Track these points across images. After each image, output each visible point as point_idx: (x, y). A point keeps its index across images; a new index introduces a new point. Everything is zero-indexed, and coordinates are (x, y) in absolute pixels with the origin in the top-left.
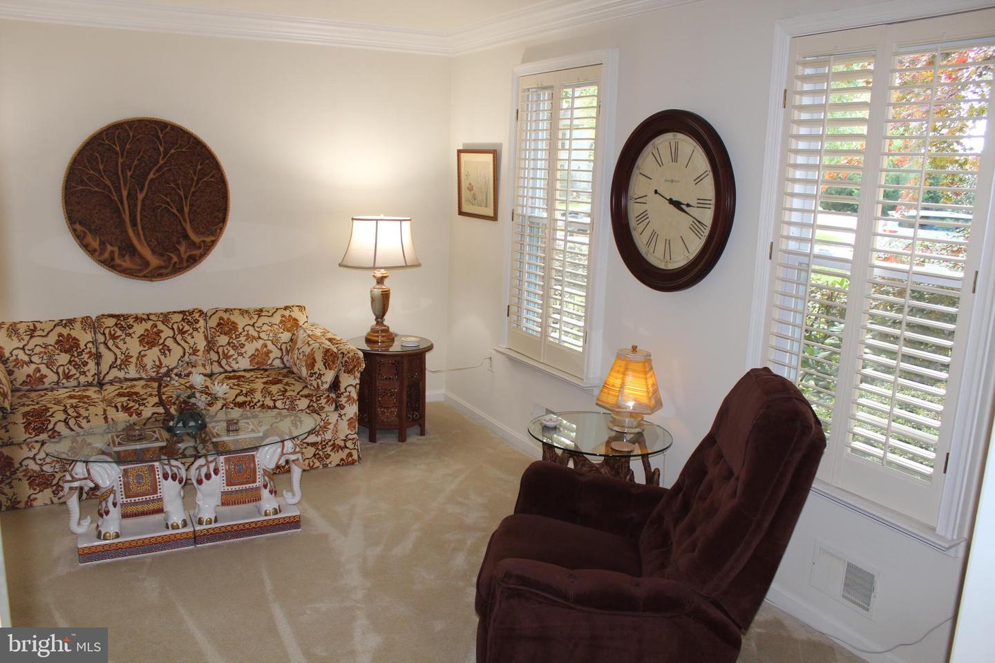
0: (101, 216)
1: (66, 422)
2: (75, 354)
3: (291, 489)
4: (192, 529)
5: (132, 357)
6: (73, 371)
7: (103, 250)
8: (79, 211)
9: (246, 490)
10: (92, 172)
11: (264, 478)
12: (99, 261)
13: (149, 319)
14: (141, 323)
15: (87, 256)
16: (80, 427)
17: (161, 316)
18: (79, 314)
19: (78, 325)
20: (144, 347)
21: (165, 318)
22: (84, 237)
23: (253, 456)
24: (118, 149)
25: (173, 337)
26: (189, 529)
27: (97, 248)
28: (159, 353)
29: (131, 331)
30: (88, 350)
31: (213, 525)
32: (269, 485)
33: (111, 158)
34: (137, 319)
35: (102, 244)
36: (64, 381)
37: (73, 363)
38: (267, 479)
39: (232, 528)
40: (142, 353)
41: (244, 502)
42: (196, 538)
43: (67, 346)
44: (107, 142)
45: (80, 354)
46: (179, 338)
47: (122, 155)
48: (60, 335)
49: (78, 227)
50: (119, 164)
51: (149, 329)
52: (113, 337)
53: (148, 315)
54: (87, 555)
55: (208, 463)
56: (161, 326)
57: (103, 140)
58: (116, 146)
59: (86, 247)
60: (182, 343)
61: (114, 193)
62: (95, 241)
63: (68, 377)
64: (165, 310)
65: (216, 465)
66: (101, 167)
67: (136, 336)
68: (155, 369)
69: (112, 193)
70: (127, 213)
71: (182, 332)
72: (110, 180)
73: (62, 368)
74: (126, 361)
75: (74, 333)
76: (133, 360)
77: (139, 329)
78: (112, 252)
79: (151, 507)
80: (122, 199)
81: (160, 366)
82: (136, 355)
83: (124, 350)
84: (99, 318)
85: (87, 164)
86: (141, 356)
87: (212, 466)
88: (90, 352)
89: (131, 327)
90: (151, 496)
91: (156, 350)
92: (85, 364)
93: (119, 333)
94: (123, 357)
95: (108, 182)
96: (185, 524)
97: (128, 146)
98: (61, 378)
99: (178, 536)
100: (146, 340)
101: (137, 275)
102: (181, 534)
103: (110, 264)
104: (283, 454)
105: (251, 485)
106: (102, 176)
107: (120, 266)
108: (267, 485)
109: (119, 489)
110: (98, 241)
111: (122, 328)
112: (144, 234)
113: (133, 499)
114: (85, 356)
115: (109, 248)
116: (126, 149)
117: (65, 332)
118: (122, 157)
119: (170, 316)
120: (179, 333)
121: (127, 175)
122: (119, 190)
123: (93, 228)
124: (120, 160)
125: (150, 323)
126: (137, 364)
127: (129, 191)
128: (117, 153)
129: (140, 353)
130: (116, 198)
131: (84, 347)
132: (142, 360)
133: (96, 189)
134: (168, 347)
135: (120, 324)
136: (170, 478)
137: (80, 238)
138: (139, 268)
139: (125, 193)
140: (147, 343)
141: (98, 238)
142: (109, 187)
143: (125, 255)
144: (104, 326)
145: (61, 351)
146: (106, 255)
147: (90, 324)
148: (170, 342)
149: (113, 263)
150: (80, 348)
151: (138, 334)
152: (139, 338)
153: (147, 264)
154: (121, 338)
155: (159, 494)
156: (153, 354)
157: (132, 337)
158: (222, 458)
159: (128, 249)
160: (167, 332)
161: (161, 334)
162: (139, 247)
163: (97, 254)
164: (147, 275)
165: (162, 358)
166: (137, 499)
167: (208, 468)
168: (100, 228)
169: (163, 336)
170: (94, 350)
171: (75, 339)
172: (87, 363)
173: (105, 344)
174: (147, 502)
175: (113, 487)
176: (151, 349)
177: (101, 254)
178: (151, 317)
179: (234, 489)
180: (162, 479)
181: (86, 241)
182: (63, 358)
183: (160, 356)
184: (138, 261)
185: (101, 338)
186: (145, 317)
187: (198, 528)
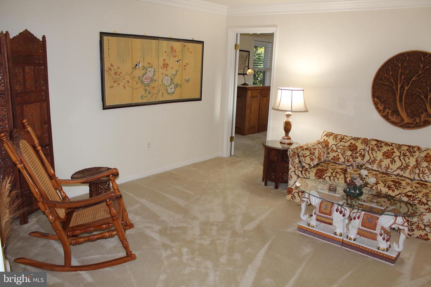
0: (387, 96)
1: (330, 177)
2: (354, 152)
3: (398, 243)
4: (342, 239)
5: (377, 160)
6: (351, 160)
7: (384, 111)
8: (378, 92)
9: (370, 232)
10: (386, 75)
11: (381, 231)
12: (382, 115)
13: (392, 145)
14: (387, 146)
15: (377, 112)
16: (334, 181)
17: (398, 145)
18: (363, 136)
19: (360, 141)
20: (384, 157)
21: (399, 147)
22: (378, 104)
23: (378, 218)
24: (400, 65)
25: (399, 156)
26: (341, 238)
27: (382, 109)
28: (390, 162)
29: (381, 149)
30: (360, 152)
31: (352, 241)
32: (383, 235)
33: (396, 69)
34: (387, 144)
35: (385, 108)
36: (347, 162)
37: (352, 156)
38: (383, 232)
39: (360, 247)
40: (382, 160)
41: (368, 238)
42: (343, 243)
43: (352, 149)
44: (396, 62)
45: (356, 153)
46: (402, 158)
47: (402, 68)
48: (351, 143)
49: (375, 99)
50: (399, 73)
51: (389, 150)
52: (372, 150)
53: (392, 144)
54: (300, 229)
55: (358, 212)
56: (395, 150)
57: (394, 61)
58: (399, 64)
59: (377, 108)
60: (403, 160)
61: (394, 85)
62: (381, 106)
63: (348, 161)
64: (401, 143)
65: (360, 215)
66: (391, 73)
67: (382, 152)
68: (385, 169)
69: (393, 86)
70: (399, 95)
71: (404, 155)
72: (394, 80)
73: (347, 157)
74: (374, 161)
75: (357, 144)
76: (377, 162)
77: (385, 149)
78: (388, 113)
79: (328, 221)
80: (398, 89)
81: (388, 168)
82: (379, 160)
83: (374, 156)
84: (370, 140)
85: (385, 72)
86: (381, 161)
87: (358, 214)
88: (361, 153)
89: (382, 147)
90: (328, 216)
91: (388, 160)
92: (357, 158)
93: (376, 148)
94: (373, 159)
95: (392, 81)
96: (341, 235)
97: (405, 64)
98: (346, 161)
99: (335, 239)
100: (386, 155)
101: (398, 125)
102: (337, 238)
103: (386, 117)
104: (395, 223)
105: (372, 231)
106: (390, 77)
107: (390, 119)
108: (382, 234)
109: (318, 207)
110: (383, 107)
111: (378, 147)
112: (405, 106)
113: (321, 214)
114: (358, 155)
115: (387, 110)
116: (404, 66)
117: (354, 142)
118: (401, 69)
119: (402, 146)
120: (403, 155)
121: (402, 77)
122: (397, 84)
123: (382, 100)
124: (400, 71)
125: (392, 147)
126: (378, 164)
127: (402, 85)
128: (399, 67)
129: (381, 159)
130: (395, 88)
131: (359, 151)
132: (381, 163)
133: (387, 83)
134: (395, 160)
135: (377, 144)
136: (339, 212)
137: (376, 104)
138: (399, 122)
139: (399, 86)
140: (386, 156)
141: (383, 105)
142: (393, 83)
143: (394, 115)
144: (371, 144)
145: (349, 150)
146: (385, 113)
147: (365, 141)
148: (397, 159)
149: (388, 118)
150: (357, 151)
151: (383, 151)
152: (383, 153)
153: (403, 120)
154: (376, 151)
155: (332, 217)
156: (387, 162)
157: (380, 152)
158: (363, 213)
159: (396, 112)
160: (397, 153)
161: (394, 154)
162: (400, 112)
163: (381, 112)
164: (403, 126)
165: (390, 164)
166: (323, 215)
167: (356, 214)
168: (385, 101)
169: (395, 154)
170: (363, 153)
171: (356, 146)
172: (358, 158)
173: (368, 152)
174: (327, 218)
175: (316, 206)
176: (387, 159)
177: (383, 112)
178: (393, 145)
179: (364, 229)
180: (335, 211)
181: (377, 106)
182: (349, 153)
183: (390, 163)
184: (399, 118)
185: (368, 149)
186: (390, 144)
187: (345, 239)
